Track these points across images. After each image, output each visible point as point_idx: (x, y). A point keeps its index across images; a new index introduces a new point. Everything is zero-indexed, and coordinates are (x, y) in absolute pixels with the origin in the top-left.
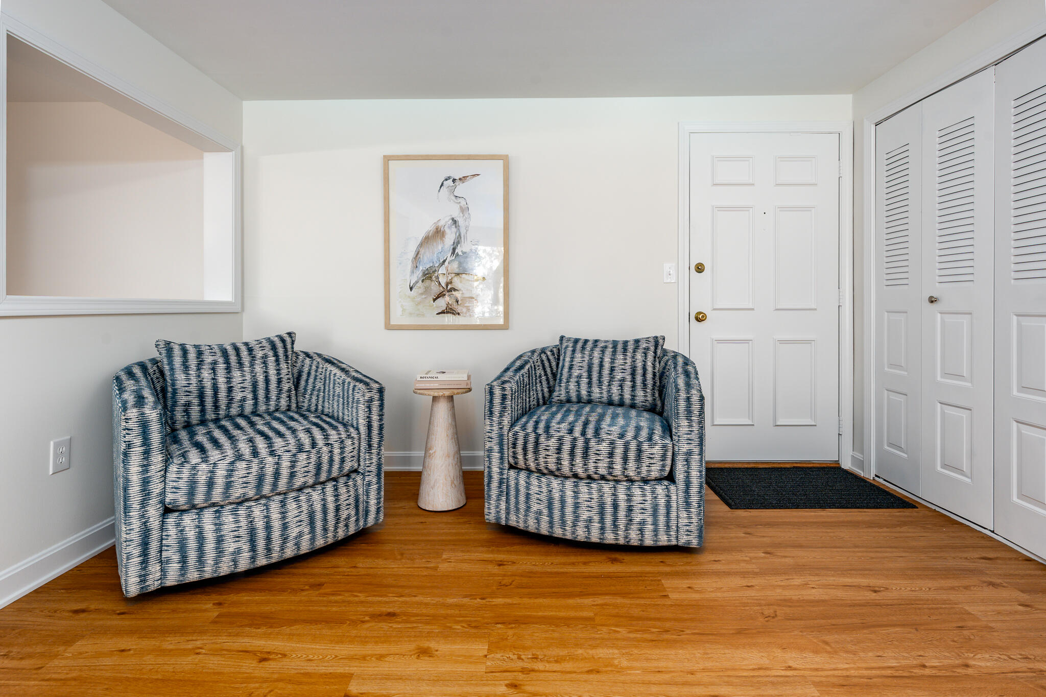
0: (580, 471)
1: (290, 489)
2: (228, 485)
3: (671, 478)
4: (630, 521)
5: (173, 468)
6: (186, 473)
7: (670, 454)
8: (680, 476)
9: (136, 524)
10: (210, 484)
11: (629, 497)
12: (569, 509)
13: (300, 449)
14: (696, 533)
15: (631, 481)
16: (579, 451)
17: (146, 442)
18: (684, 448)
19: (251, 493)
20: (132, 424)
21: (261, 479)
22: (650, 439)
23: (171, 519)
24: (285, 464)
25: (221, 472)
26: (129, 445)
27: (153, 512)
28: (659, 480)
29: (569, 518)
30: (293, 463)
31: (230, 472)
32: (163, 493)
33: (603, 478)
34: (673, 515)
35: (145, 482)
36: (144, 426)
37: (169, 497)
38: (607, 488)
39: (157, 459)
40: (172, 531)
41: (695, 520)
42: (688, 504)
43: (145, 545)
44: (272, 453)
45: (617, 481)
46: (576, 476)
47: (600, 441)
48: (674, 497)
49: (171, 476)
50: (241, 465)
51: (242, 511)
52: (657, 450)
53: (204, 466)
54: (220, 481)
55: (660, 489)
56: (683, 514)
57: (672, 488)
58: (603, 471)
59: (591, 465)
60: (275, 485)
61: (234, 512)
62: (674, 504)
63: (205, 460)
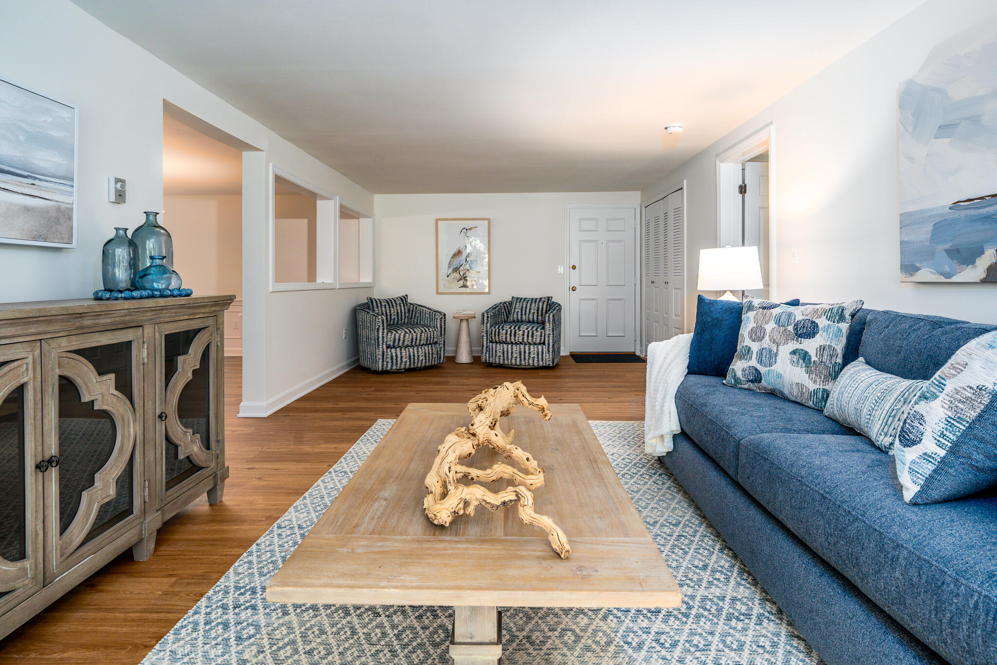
0: (513, 340)
1: (420, 345)
2: (404, 341)
3: (544, 343)
4: (529, 357)
5: (389, 334)
6: (393, 336)
7: (543, 335)
8: (546, 342)
9: (381, 350)
10: (399, 340)
11: (529, 349)
12: (510, 354)
13: (422, 332)
14: (551, 361)
15: (530, 344)
16: (513, 334)
17: (383, 326)
18: (548, 333)
19: (410, 344)
20: (380, 320)
21: (412, 339)
22: (536, 330)
23: (389, 350)
24: (419, 336)
25: (402, 336)
26: (379, 326)
27: (385, 347)
28: (540, 344)
29: (510, 357)
30: (421, 336)
31: (404, 337)
32: (387, 342)
33: (521, 343)
34: (544, 355)
35: (383, 337)
36: (383, 320)
37: (388, 343)
38: (522, 347)
39: (385, 331)
40: (389, 353)
41: (551, 357)
42: (549, 351)
43: (383, 356)
44: (415, 332)
45: (526, 344)
46: (512, 343)
47: (520, 331)
48: (544, 349)
49: (389, 337)
50: (407, 335)
51: (407, 350)
52: (539, 333)
53: (397, 334)
54: (402, 339)
55: (540, 347)
56: (547, 355)
57: (544, 346)
58: (520, 341)
59: (517, 339)
60: (416, 342)
61: (405, 350)
62: (544, 352)
63: (397, 333)
